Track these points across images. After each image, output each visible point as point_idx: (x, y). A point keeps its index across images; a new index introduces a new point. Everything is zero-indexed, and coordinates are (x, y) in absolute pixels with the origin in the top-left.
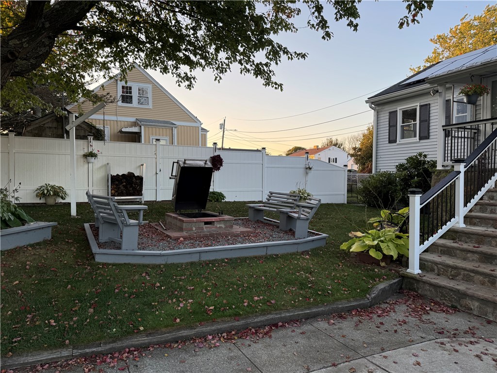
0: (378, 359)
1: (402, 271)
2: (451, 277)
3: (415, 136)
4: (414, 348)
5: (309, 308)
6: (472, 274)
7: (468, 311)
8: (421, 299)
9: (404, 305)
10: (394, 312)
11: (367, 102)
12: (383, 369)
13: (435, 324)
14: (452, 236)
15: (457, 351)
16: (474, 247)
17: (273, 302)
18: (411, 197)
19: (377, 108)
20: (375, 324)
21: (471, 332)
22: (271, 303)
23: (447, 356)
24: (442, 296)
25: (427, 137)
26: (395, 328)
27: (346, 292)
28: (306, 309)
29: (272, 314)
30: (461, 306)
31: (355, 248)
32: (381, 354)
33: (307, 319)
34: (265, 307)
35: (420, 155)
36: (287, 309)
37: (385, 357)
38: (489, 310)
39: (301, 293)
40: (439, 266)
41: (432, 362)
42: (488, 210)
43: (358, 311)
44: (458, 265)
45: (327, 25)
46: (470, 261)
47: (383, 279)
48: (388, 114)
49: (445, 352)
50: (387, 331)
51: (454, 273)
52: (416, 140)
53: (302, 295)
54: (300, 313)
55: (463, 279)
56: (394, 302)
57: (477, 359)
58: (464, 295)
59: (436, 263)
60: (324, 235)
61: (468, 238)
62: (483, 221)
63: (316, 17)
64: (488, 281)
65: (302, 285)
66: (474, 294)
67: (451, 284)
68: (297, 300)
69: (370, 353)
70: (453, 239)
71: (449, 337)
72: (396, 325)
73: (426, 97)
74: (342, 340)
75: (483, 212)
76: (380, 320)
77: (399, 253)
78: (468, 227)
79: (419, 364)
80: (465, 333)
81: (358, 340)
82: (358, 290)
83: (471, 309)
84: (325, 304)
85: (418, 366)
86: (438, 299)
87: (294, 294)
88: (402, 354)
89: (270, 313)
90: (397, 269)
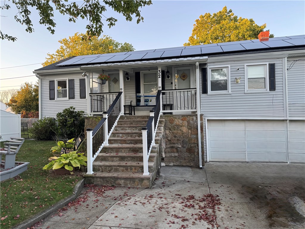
0: (98, 222)
1: (84, 174)
2: (108, 172)
3: (66, 97)
4: (110, 210)
5: (44, 212)
6: (118, 168)
7: (119, 186)
8: (97, 187)
9: (91, 192)
10: (89, 197)
11: (34, 72)
12: (104, 226)
13: (110, 196)
14: (104, 151)
15: (126, 205)
16: (116, 154)
17: (18, 216)
18: (88, 133)
19: (41, 77)
20: (85, 206)
21: (126, 195)
22: (17, 217)
23: (124, 208)
24: (107, 182)
25: (73, 98)
26: (96, 205)
27: (61, 195)
28: (42, 212)
29: (21, 225)
30: (116, 184)
31: (56, 167)
32: (98, 220)
33: (44, 219)
34: (13, 222)
35: (71, 108)
36: (30, 217)
37: (101, 220)
38: (128, 182)
39: (33, 204)
40: (102, 167)
41: (121, 213)
42: (116, 136)
43: (71, 203)
44: (111, 164)
45: (31, 23)
46: (115, 162)
47: (76, 181)
48: (49, 82)
49: (122, 207)
50: (93, 208)
51: (110, 169)
52: (67, 99)
53: (35, 205)
54: (40, 216)
55: (114, 171)
56: (86, 192)
57: (135, 205)
58: (117, 178)
59: (101, 166)
60: (26, 163)
61: (112, 151)
62: (116, 141)
63: (23, 16)
64: (125, 169)
65: (31, 199)
66: (121, 176)
67: (110, 175)
68: (34, 209)
69: (93, 222)
70: (105, 152)
71: (119, 200)
72: (95, 203)
73: (72, 75)
74: (74, 221)
75: (114, 137)
76: (85, 204)
77: (81, 164)
78: (110, 145)
79: (117, 217)
80: (124, 196)
81: (82, 218)
82: (68, 191)
83: (121, 184)
84: (53, 205)
85: (117, 218)
86: (105, 184)
87: (29, 206)
88: (107, 215)
89: (20, 224)
90: (80, 174)
